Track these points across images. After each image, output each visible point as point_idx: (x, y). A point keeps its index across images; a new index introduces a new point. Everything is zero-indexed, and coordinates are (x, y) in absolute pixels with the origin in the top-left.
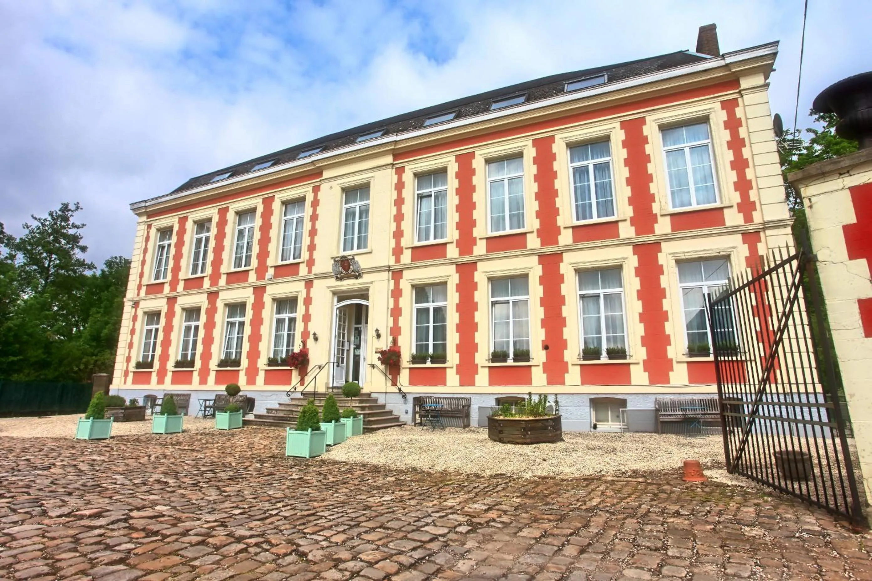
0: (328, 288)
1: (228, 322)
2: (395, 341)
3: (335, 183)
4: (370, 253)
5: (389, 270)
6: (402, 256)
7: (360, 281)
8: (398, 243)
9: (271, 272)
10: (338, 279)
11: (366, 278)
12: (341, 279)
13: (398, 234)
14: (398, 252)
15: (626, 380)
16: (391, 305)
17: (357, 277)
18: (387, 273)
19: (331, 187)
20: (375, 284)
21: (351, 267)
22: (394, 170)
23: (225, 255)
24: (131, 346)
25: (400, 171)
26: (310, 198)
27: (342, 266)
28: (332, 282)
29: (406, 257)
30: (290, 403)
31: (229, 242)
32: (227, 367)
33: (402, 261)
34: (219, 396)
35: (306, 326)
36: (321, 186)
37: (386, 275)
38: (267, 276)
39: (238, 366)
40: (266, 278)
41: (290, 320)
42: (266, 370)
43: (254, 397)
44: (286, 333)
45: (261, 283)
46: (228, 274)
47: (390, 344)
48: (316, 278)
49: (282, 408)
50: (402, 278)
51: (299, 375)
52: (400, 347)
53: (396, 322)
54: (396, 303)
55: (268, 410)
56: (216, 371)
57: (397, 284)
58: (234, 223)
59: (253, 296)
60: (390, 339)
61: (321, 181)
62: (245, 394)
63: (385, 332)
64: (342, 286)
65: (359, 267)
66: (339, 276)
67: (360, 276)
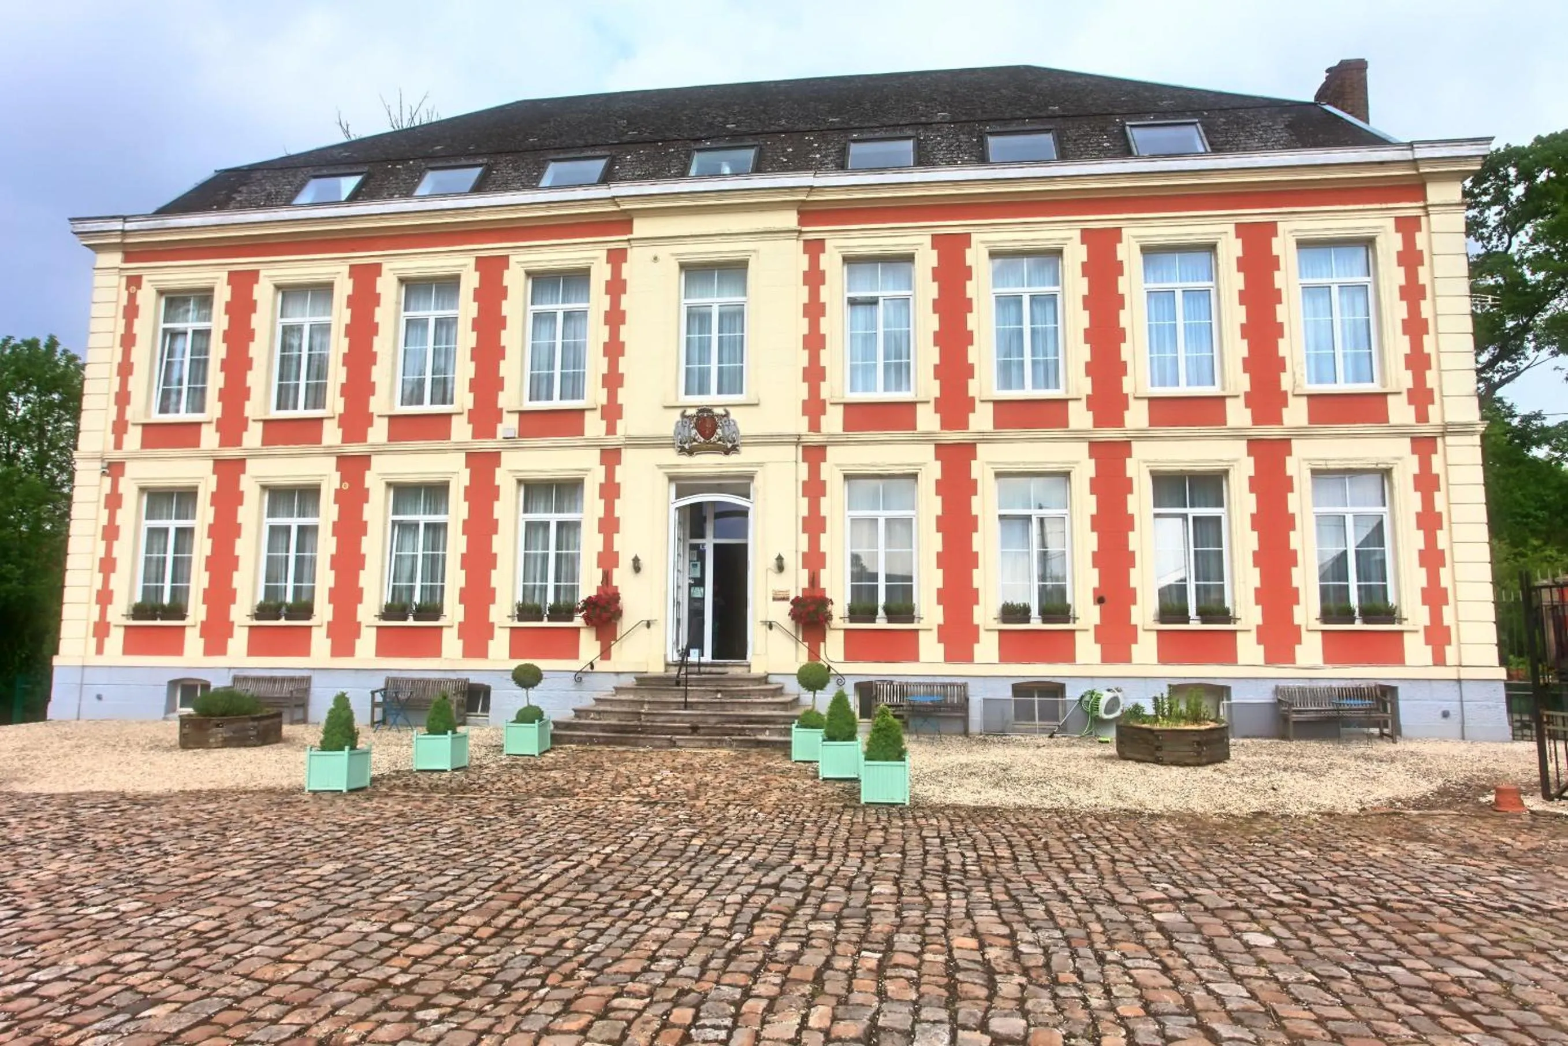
0: (660, 467)
1: (394, 523)
2: (814, 580)
3: (664, 251)
4: (757, 405)
5: (797, 444)
6: (823, 418)
7: (733, 458)
8: (814, 390)
9: (510, 424)
10: (684, 451)
12: (691, 452)
13: (814, 374)
14: (814, 408)
15: (1229, 656)
16: (804, 511)
17: (727, 452)
18: (794, 447)
19: (655, 259)
20: (766, 467)
21: (719, 431)
22: (801, 243)
23: (379, 374)
24: (108, 565)
25: (814, 248)
26: (601, 273)
27: (696, 427)
28: (670, 457)
29: (833, 421)
30: (618, 697)
31: (389, 345)
32: (405, 619)
33: (824, 429)
34: (395, 680)
35: (608, 543)
36: (629, 251)
37: (791, 453)
38: (501, 430)
39: (437, 619)
40: (500, 435)
41: (560, 525)
42: (512, 629)
43: (486, 683)
44: (552, 552)
45: (487, 445)
46: (391, 418)
47: (806, 585)
48: (627, 446)
49: (609, 708)
50: (824, 460)
51: (597, 639)
52: (824, 590)
53: (814, 543)
54: (814, 507)
55: (578, 713)
56: (378, 627)
57: (814, 471)
58: (398, 303)
59: (468, 471)
60: (804, 576)
61: (629, 240)
62: (463, 676)
63: (793, 562)
64: (689, 466)
65: (737, 432)
66: (687, 446)
67: (735, 449)
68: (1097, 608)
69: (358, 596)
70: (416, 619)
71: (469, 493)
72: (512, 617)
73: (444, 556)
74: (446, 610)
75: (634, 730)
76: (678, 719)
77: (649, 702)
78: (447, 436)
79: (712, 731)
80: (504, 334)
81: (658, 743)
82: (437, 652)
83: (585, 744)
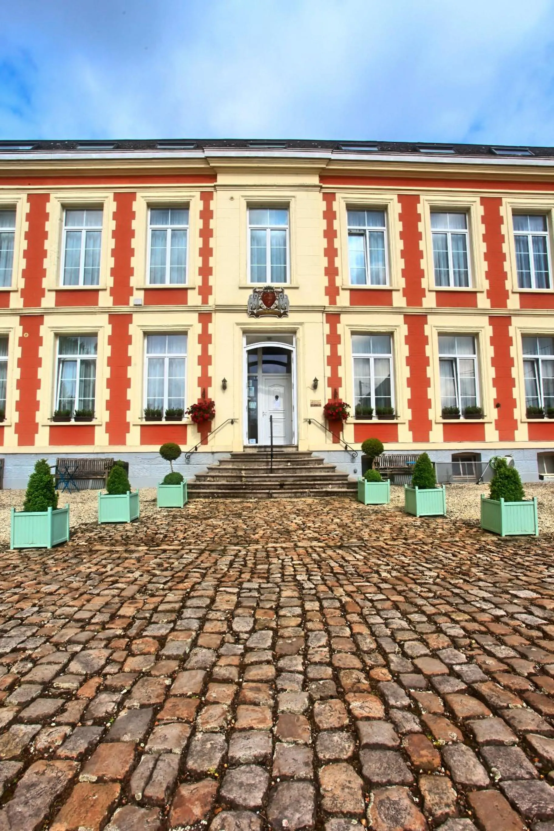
0: (238, 324)
1: (59, 359)
2: (335, 394)
3: (237, 194)
4: (297, 288)
5: (323, 312)
6: (338, 297)
7: (283, 320)
8: (332, 282)
9: (138, 297)
10: (253, 314)
11: (292, 318)
12: (257, 315)
13: (332, 271)
14: (332, 291)
16: (328, 353)
17: (280, 315)
18: (321, 314)
19: (232, 198)
20: (306, 325)
21: (276, 302)
22: (322, 194)
23: (49, 263)
25: (329, 198)
26: (196, 206)
27: (263, 299)
28: (244, 318)
29: (344, 299)
30: (221, 467)
31: (56, 246)
32: (69, 420)
33: (338, 304)
34: (63, 460)
35: (205, 371)
36: (215, 193)
37: (320, 317)
38: (133, 301)
39: (90, 420)
40: (132, 304)
41: (171, 360)
42: (142, 426)
43: (126, 461)
44: (166, 378)
45: (123, 309)
46: (58, 291)
47: (330, 397)
48: (216, 311)
49: (217, 474)
50: (339, 322)
51: (199, 431)
52: (341, 400)
53: (334, 371)
54: (334, 350)
55: (198, 477)
56: (51, 426)
57: (333, 329)
58: (61, 220)
59: (110, 326)
60: (329, 391)
61: (215, 186)
62: (110, 456)
63: (322, 384)
64: (257, 324)
65: (287, 303)
66: (255, 311)
67: (285, 314)
68: (496, 410)
69: (36, 406)
70: (76, 420)
71: (111, 340)
72: (141, 418)
73: (94, 381)
74: (96, 415)
75: (240, 487)
76: (267, 479)
77: (245, 469)
78: (96, 303)
79: (293, 486)
80: (133, 241)
81: (259, 495)
82: (91, 442)
83: (208, 497)
